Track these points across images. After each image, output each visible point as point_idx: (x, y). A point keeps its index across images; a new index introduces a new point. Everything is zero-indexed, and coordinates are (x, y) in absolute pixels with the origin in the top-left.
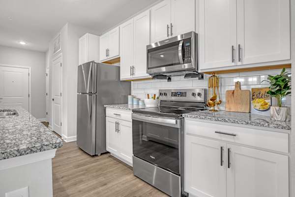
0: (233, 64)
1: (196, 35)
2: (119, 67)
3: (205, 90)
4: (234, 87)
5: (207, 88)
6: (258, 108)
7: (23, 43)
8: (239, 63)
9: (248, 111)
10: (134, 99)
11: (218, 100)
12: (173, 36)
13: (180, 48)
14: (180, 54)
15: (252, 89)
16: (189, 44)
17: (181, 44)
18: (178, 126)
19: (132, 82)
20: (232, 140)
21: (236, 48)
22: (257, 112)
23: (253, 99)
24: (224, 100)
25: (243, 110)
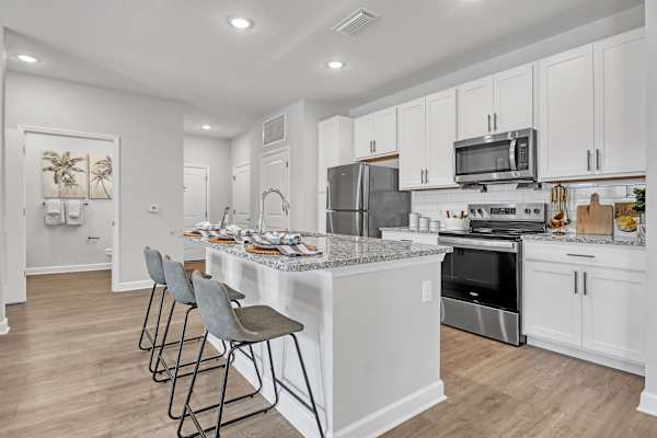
0: (589, 173)
1: (535, 132)
2: (397, 170)
3: (546, 206)
4: (589, 200)
5: (548, 202)
6: (623, 228)
7: (207, 127)
8: (597, 172)
9: (609, 233)
10: (421, 220)
11: (565, 218)
12: (498, 132)
13: (512, 149)
14: (512, 157)
15: (616, 204)
16: (524, 145)
17: (513, 144)
18: (515, 250)
19: (413, 193)
20: (589, 263)
21: (593, 153)
22: (623, 234)
23: (617, 217)
24: (574, 218)
25: (603, 232)
